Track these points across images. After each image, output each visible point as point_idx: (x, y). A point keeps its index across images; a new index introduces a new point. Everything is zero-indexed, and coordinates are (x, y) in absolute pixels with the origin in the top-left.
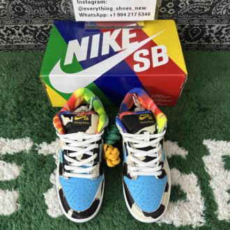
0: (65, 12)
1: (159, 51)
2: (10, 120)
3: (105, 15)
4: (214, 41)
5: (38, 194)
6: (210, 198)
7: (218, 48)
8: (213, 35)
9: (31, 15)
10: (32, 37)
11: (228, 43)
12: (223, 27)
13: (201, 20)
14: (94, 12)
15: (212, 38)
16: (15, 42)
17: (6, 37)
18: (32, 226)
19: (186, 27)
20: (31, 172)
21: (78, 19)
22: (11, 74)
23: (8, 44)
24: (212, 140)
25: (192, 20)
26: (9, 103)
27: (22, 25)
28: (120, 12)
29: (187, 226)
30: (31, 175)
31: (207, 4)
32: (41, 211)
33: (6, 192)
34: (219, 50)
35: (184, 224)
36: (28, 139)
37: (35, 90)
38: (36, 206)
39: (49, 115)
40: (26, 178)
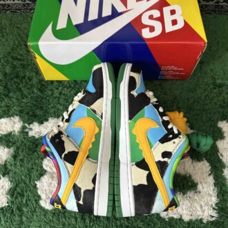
1: (173, 12)
5: (30, 182)
6: (224, 189)
18: (24, 219)
20: (21, 157)
29: (197, 220)
32: (33, 202)
35: (194, 218)
36: (17, 119)
37: (23, 60)
38: (28, 196)
39: (40, 90)
40: (15, 164)
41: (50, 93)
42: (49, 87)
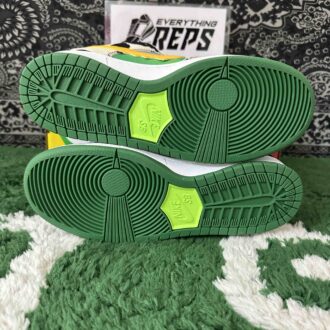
7: (315, 152)
11: (327, 144)
16: (15, 129)
17: (3, 119)
23: (3, 132)
34: (317, 155)
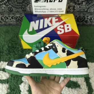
0: (29, 10)
2: (6, 54)
3: (45, 12)
4: (89, 22)
5: (17, 85)
6: (90, 87)
7: (91, 25)
8: (88, 20)
9: (15, 12)
10: (15, 20)
12: (92, 17)
13: (84, 14)
14: (41, 10)
15: (88, 21)
16: (8, 22)
17: (4, 20)
19: (78, 17)
21: (34, 13)
22: (6, 35)
23: (5, 23)
24: (90, 62)
25: (80, 14)
26: (5, 47)
27: (11, 15)
28: (51, 10)
30: (14, 77)
31: (86, 8)
32: (18, 93)
33: (3, 85)
34: (91, 26)
37: (16, 42)
38: (16, 91)
39: (22, 52)
40: (12, 79)
41: (25, 53)
42: (25, 51)
